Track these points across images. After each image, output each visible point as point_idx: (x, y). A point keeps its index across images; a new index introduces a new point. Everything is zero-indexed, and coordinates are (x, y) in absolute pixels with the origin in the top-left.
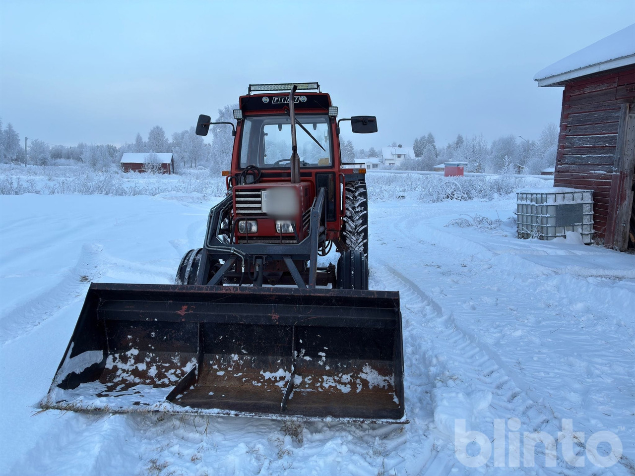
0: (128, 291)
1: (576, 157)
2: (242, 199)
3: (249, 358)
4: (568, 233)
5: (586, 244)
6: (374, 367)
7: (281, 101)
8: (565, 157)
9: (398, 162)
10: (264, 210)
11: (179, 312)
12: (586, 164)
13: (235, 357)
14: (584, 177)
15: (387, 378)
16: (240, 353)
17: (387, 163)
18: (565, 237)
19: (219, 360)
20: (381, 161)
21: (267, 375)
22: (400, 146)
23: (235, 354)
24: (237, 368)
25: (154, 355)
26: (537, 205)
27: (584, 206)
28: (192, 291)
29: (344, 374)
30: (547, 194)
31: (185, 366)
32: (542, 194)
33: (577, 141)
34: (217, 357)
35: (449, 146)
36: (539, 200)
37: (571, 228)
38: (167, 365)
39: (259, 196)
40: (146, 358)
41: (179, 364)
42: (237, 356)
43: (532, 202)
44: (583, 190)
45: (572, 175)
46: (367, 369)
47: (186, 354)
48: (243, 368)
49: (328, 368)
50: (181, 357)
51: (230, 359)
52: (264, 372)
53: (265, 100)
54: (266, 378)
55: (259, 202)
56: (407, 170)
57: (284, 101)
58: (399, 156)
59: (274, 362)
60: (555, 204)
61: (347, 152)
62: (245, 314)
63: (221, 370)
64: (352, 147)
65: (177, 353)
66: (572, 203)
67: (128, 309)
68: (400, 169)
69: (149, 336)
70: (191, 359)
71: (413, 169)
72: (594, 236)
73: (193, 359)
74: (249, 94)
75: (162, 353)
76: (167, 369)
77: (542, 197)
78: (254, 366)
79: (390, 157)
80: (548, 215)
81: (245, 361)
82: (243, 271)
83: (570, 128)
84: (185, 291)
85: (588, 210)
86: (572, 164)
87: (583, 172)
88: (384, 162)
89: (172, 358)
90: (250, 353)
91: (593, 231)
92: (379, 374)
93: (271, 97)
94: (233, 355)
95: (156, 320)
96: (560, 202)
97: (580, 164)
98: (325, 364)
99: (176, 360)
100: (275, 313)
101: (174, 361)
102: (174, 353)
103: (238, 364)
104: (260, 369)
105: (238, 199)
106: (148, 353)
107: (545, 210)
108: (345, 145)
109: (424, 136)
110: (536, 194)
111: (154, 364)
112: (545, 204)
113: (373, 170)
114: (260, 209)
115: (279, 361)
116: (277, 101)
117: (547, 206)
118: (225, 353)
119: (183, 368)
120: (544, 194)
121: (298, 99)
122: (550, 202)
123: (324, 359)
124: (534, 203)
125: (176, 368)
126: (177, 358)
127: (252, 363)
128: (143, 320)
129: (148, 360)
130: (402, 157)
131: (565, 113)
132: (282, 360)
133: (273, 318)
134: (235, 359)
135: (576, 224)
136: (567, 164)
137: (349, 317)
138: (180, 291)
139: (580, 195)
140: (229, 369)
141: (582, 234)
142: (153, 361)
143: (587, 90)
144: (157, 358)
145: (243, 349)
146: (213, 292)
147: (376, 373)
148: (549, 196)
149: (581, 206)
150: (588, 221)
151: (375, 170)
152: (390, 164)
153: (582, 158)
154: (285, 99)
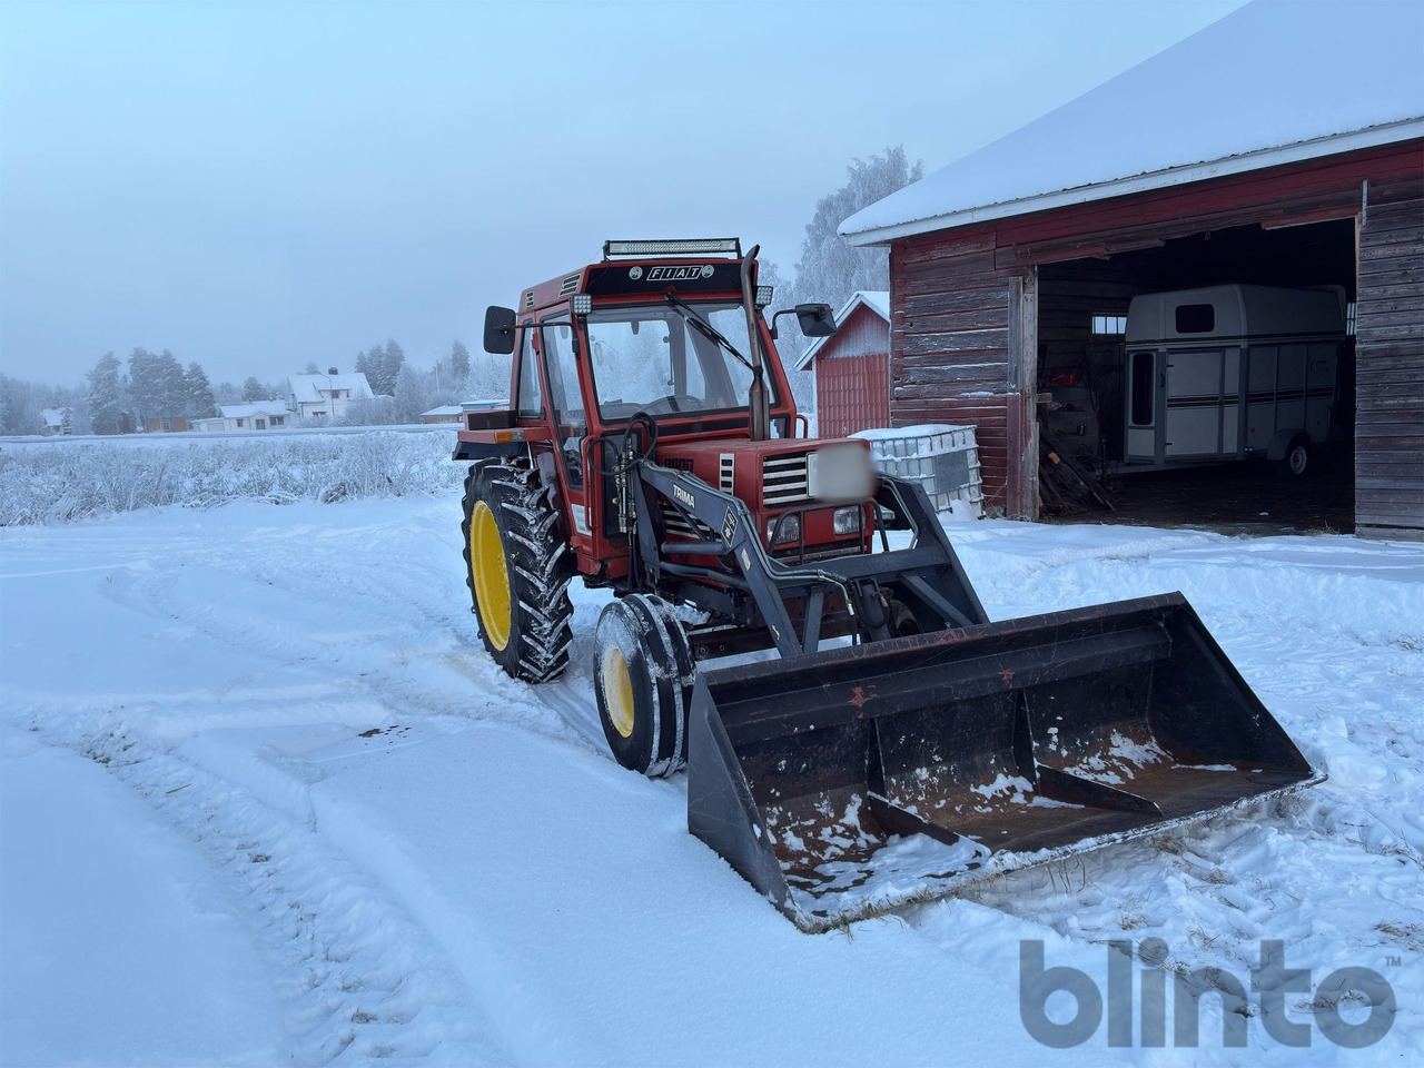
0: (777, 675)
1: (930, 370)
2: (772, 475)
3: (945, 768)
4: (955, 503)
5: (980, 518)
6: (1125, 734)
7: (665, 276)
8: (908, 372)
9: (339, 408)
10: (813, 492)
11: (853, 702)
12: (953, 382)
13: (923, 773)
14: (951, 404)
15: (1147, 746)
16: (930, 765)
17: (308, 412)
18: (951, 510)
19: (898, 787)
20: (291, 407)
21: (986, 791)
22: (333, 372)
23: (921, 767)
24: (934, 795)
25: (781, 809)
26: (898, 459)
27: (969, 453)
28: (892, 651)
29: (1089, 757)
30: (916, 438)
31: (843, 816)
32: (906, 439)
33: (928, 343)
34: (894, 781)
35: (439, 368)
36: (901, 450)
37: (956, 493)
38: (812, 822)
39: (803, 466)
40: (768, 820)
41: (832, 815)
42: (924, 769)
43: (884, 455)
44: (963, 427)
45: (927, 403)
46: (1116, 739)
47: (839, 791)
48: (941, 790)
49: (1065, 753)
50: (832, 800)
51: (916, 778)
52: (977, 787)
53: (636, 273)
54: (989, 796)
55: (803, 478)
56: (363, 424)
57: (671, 276)
58: (335, 394)
59: (986, 765)
60: (932, 454)
61: (193, 392)
62: (963, 681)
63: (907, 803)
64: (204, 378)
65: (822, 794)
66: (953, 450)
67: (754, 718)
68: (345, 424)
69: (774, 771)
70: (849, 797)
71: (377, 421)
72: (984, 505)
73: (853, 797)
74: (606, 260)
75: (795, 800)
76: (817, 829)
77: (906, 445)
78: (958, 780)
79: (314, 398)
80: (922, 476)
81: (941, 776)
82: (852, 613)
83: (912, 320)
84: (879, 654)
85: (973, 461)
86: (924, 383)
87: (949, 395)
88: (299, 411)
89: (816, 805)
90: (946, 760)
91: (983, 496)
92: (1135, 743)
93: (647, 267)
94: (918, 770)
95: (812, 727)
96: (938, 451)
97: (937, 382)
98: (1059, 747)
99: (824, 808)
100: (1005, 668)
101: (821, 810)
102: (816, 795)
103: (932, 786)
104: (967, 784)
105: (766, 476)
106: (769, 809)
107: (914, 466)
108: (185, 374)
109: (379, 346)
110: (894, 440)
111: (787, 828)
112: (914, 456)
113: (272, 431)
114: (804, 490)
115: (992, 762)
116: (657, 276)
117: (919, 459)
118: (905, 770)
119: (841, 821)
120: (910, 438)
121: (697, 272)
122: (924, 452)
123: (1055, 738)
124: (889, 457)
125: (829, 823)
126: (825, 802)
127: (952, 777)
128: (788, 733)
129: (773, 822)
130: (343, 396)
131: (897, 294)
132: (996, 759)
133: (1005, 678)
134: (924, 777)
135: (962, 486)
136: (914, 383)
137: (1110, 651)
138: (872, 656)
139: (960, 434)
140: (920, 798)
141: (971, 502)
142: (783, 821)
143: (937, 254)
144: (790, 814)
145: (936, 753)
146: (925, 646)
147: (1130, 741)
148: (920, 441)
149: (964, 452)
150: (975, 479)
151: (278, 429)
152: (314, 413)
153: (944, 372)
154: (674, 270)
